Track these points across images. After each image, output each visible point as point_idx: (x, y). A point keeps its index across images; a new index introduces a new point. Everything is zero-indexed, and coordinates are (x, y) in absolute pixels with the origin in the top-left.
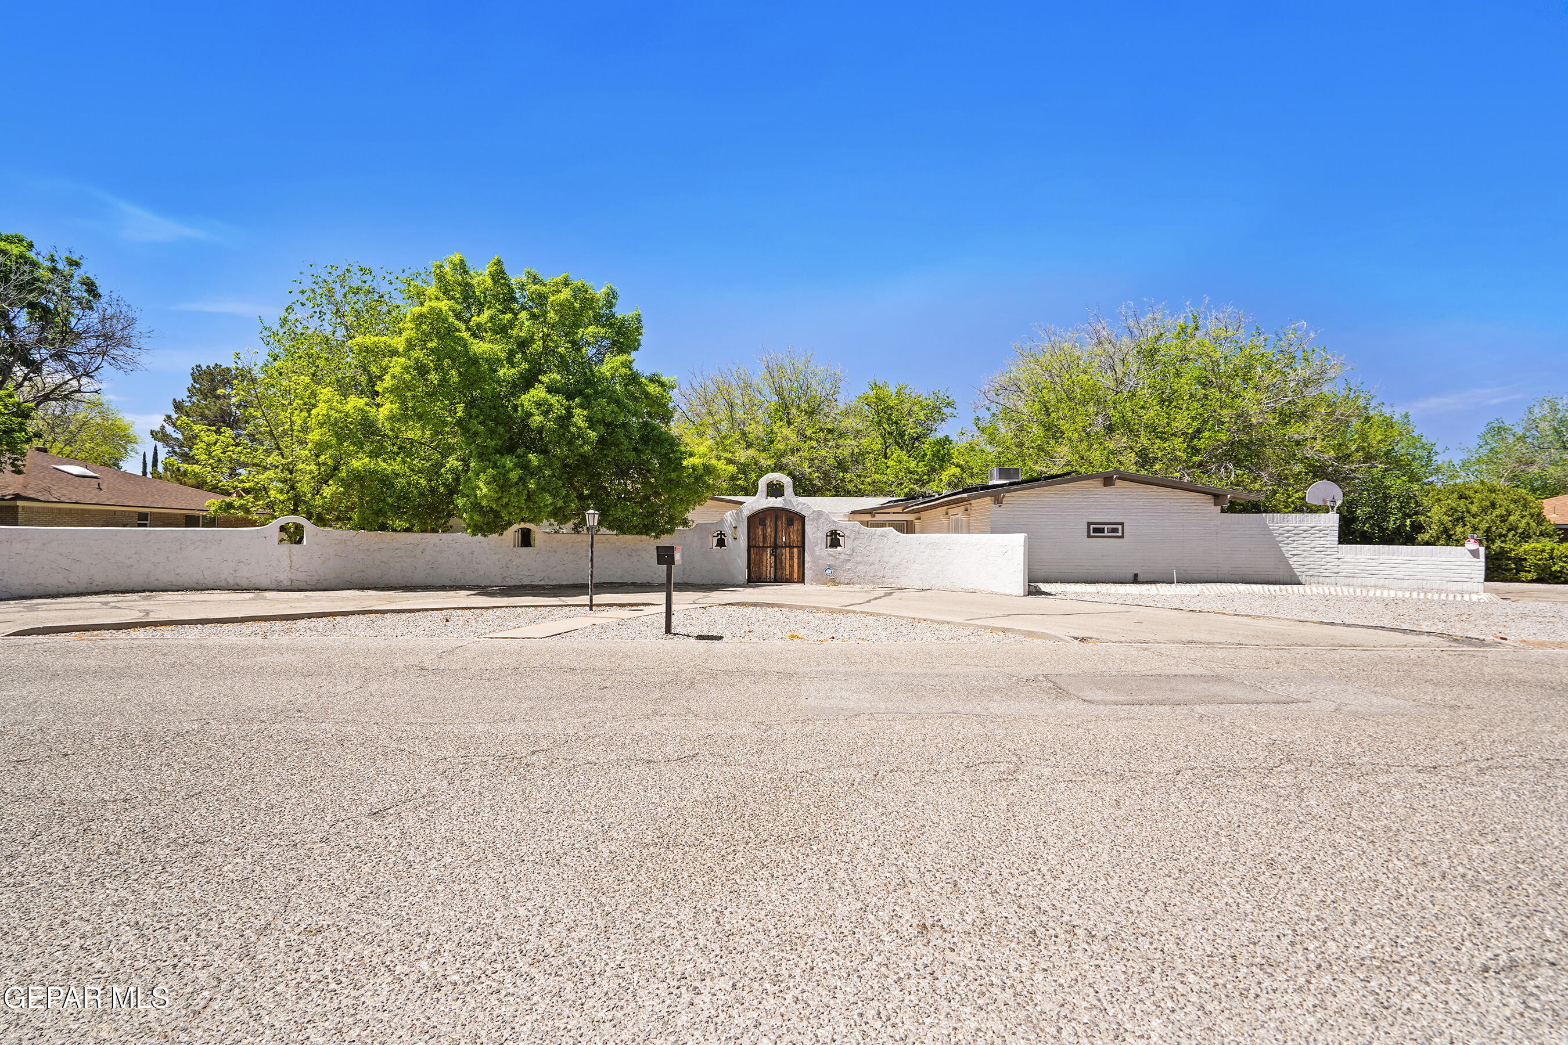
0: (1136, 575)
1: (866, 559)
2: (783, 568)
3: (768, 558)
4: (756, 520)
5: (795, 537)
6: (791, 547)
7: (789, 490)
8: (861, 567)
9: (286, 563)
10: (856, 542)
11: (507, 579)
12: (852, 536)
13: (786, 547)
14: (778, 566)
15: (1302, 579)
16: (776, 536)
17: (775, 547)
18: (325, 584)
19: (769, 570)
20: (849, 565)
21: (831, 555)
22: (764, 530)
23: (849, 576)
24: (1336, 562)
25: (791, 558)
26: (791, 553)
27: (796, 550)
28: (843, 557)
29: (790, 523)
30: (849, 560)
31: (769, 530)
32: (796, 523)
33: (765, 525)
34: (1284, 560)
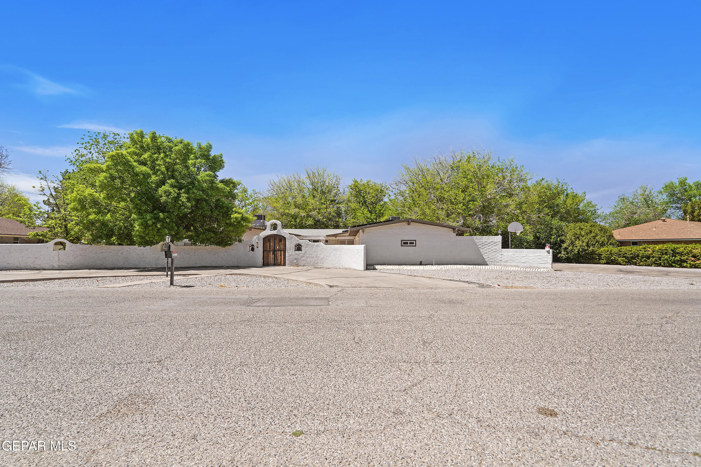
0: (421, 262)
1: (311, 256)
2: (277, 260)
3: (271, 255)
4: (267, 239)
5: (282, 247)
6: (281, 251)
7: (279, 227)
8: (308, 259)
9: (56, 258)
10: (307, 249)
11: (158, 265)
12: (305, 246)
13: (279, 251)
14: (275, 259)
15: (488, 263)
16: (274, 246)
17: (274, 251)
18: (75, 267)
19: (271, 260)
20: (304, 258)
21: (296, 254)
22: (270, 244)
23: (303, 263)
24: (501, 256)
25: (281, 255)
26: (281, 253)
27: (282, 252)
28: (301, 255)
29: (280, 241)
30: (304, 256)
31: (272, 244)
32: (283, 241)
33: (270, 242)
34: (481, 255)
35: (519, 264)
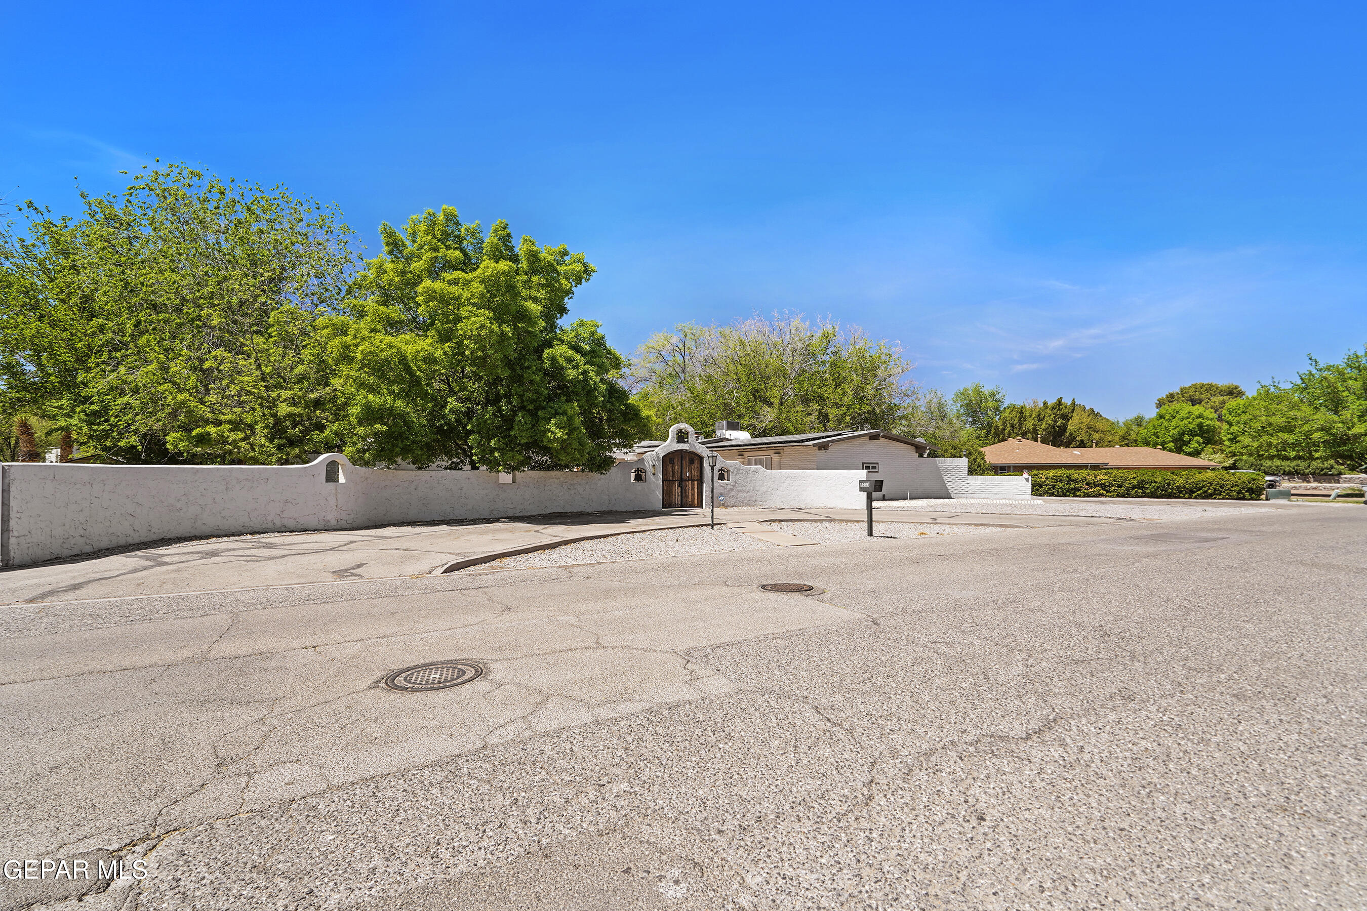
0: (884, 495)
1: (744, 488)
2: (687, 497)
3: (677, 490)
4: (669, 459)
5: (695, 473)
6: (693, 481)
7: (692, 438)
8: (741, 494)
9: (332, 502)
10: (738, 476)
11: (495, 512)
12: (735, 472)
13: (689, 480)
14: (684, 495)
15: (952, 495)
16: (681, 472)
17: (682, 481)
19: (677, 499)
20: (733, 493)
21: (721, 486)
22: (673, 467)
23: (733, 501)
24: (967, 486)
25: (693, 489)
26: (693, 485)
27: (696, 483)
28: (729, 487)
29: (692, 462)
30: (733, 490)
31: (677, 467)
32: (696, 462)
33: (674, 463)
34: (945, 485)
35: (989, 496)
